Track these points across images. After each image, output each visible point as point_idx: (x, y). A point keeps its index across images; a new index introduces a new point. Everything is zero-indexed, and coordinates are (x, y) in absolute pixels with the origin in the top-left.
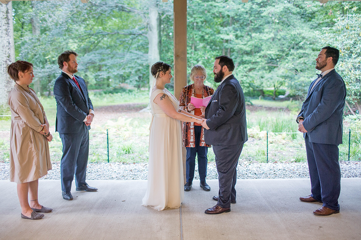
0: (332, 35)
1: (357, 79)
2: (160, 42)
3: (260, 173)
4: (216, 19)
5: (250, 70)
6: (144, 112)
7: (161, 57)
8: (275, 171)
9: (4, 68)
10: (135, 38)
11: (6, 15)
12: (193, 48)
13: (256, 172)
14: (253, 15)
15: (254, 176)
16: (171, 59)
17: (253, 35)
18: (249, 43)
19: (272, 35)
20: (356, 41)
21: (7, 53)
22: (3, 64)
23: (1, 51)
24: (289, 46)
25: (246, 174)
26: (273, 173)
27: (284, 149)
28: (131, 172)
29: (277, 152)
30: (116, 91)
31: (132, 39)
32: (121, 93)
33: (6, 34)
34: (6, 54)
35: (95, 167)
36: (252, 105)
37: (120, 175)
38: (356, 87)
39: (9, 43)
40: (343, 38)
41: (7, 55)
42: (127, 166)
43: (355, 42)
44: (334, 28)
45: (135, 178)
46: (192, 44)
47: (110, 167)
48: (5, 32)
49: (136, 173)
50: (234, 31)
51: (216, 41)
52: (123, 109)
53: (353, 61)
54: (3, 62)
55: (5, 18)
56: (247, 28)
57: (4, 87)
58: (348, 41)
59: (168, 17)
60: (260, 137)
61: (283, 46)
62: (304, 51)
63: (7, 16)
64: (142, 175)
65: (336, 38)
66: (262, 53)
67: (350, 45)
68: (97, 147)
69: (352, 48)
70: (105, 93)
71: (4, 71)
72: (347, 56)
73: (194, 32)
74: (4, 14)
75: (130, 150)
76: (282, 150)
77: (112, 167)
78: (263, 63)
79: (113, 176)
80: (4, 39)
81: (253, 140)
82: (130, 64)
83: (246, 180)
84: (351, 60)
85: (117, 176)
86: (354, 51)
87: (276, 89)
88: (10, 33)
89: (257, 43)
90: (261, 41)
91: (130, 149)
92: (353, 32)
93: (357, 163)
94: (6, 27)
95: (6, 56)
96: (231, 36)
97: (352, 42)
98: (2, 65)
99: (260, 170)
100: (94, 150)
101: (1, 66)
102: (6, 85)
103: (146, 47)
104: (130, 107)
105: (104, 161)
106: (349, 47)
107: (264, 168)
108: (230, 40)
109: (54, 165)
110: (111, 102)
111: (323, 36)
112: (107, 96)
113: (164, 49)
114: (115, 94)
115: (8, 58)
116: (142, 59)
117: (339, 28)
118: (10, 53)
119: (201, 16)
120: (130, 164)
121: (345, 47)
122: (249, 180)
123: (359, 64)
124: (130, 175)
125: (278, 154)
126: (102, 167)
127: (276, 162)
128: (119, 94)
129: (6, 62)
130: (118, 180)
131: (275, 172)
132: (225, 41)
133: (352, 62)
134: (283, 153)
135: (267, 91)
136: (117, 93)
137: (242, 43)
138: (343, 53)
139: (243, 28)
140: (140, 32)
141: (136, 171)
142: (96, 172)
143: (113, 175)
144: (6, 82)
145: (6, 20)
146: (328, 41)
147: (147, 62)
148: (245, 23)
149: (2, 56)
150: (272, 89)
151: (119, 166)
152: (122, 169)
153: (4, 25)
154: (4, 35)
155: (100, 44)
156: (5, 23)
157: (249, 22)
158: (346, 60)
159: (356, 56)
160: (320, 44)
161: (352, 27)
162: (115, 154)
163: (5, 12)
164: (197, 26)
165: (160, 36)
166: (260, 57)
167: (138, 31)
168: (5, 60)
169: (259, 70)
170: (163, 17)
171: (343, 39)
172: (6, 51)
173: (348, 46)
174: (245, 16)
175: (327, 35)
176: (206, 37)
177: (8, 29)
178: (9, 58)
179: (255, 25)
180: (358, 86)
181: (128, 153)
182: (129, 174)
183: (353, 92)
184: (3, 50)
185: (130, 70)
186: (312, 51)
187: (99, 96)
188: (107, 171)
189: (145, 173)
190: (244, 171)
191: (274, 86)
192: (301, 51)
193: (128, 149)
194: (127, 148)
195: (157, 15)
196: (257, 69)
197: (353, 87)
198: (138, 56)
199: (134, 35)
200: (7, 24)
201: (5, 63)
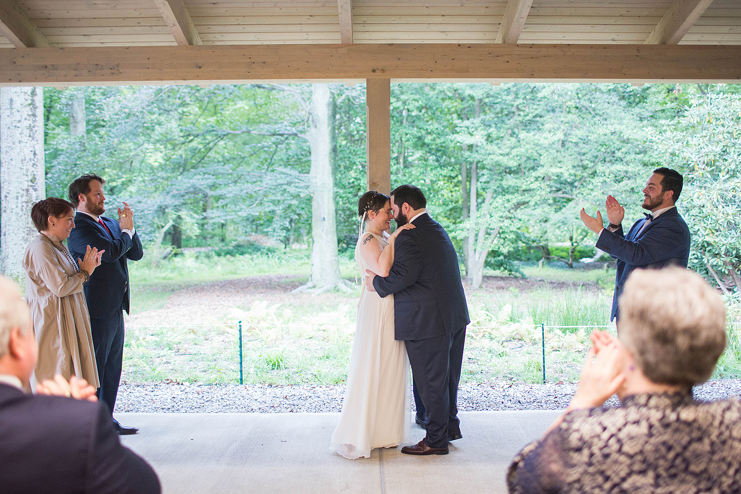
0: (679, 135)
1: (729, 223)
2: (334, 150)
3: (528, 401)
4: (447, 103)
5: (518, 205)
6: (301, 292)
7: (336, 179)
8: (556, 397)
9: (22, 203)
10: (282, 143)
11: (31, 98)
12: (401, 161)
13: (520, 400)
14: (521, 96)
15: (517, 406)
16: (356, 183)
17: (523, 135)
18: (515, 152)
19: (560, 136)
20: (727, 146)
21: (29, 173)
22: (22, 196)
23: (19, 170)
24: (596, 157)
25: (503, 403)
26: (552, 401)
27: (579, 359)
28: (285, 400)
29: (565, 365)
30: (240, 249)
31: (277, 144)
32: (250, 254)
33: (30, 136)
34: (27, 175)
35: (216, 392)
36: (523, 277)
37: (266, 405)
38: (729, 238)
39: (35, 154)
40: (701, 140)
41: (30, 178)
42: (278, 391)
43: (724, 150)
44: (684, 122)
45: (294, 410)
46: (400, 153)
47: (245, 391)
48: (27, 132)
49: (295, 402)
50: (483, 127)
51: (447, 148)
52: (256, 287)
53: (721, 188)
54: (22, 192)
55: (30, 105)
56: (511, 122)
57: (22, 242)
58: (710, 146)
59: (349, 100)
60: (535, 340)
61: (583, 157)
62: (625, 168)
63: (33, 101)
64: (308, 404)
65: (687, 142)
66: (540, 172)
67: (714, 155)
68: (214, 358)
69: (718, 161)
70: (219, 255)
71: (22, 210)
72: (709, 176)
73: (403, 130)
74: (27, 97)
75: (281, 363)
76: (574, 362)
77: (249, 392)
78: (543, 191)
79: (254, 407)
80: (25, 146)
81: (521, 346)
82: (274, 194)
83: (501, 412)
84: (718, 185)
85: (261, 406)
86: (723, 168)
87: (575, 244)
88: (37, 133)
89: (530, 151)
90: (537, 148)
91: (281, 361)
92: (721, 129)
93: (714, 384)
94: (31, 122)
95: (27, 179)
96: (478, 138)
97: (718, 149)
98: (20, 198)
99: (530, 396)
100: (209, 363)
101: (17, 199)
102: (26, 237)
103: (304, 159)
104: (270, 284)
105: (232, 382)
106: (713, 159)
107: (537, 392)
108: (477, 146)
109: (139, 388)
110: (232, 273)
111: (661, 138)
112: (223, 260)
113: (343, 164)
114: (239, 257)
115: (30, 184)
116: (297, 185)
117: (692, 120)
118: (35, 173)
119: (417, 97)
120: (282, 386)
121: (706, 159)
122: (508, 412)
123: (734, 193)
124: (285, 406)
125: (568, 369)
126: (231, 392)
127: (561, 383)
128: (247, 256)
129: (27, 190)
130: (263, 413)
131: (556, 399)
132: (466, 147)
133: (719, 189)
134: (577, 368)
135: (557, 249)
136: (242, 254)
137: (501, 152)
138: (701, 172)
139: (503, 122)
140: (294, 130)
141: (295, 398)
142: (220, 400)
143: (253, 405)
144: (26, 232)
145: (31, 109)
146: (672, 148)
147: (306, 191)
148: (506, 112)
149: (20, 180)
150: (567, 244)
151: (262, 390)
152: (268, 395)
153: (26, 119)
154: (25, 138)
155: (212, 154)
156: (28, 115)
157: (514, 109)
158: (708, 185)
159: (728, 176)
160: (656, 153)
161: (717, 119)
162: (252, 371)
163: (29, 94)
164: (409, 116)
165: (334, 138)
166: (537, 179)
167: (288, 128)
168: (25, 187)
169: (536, 207)
170: (339, 101)
171: (701, 143)
172: (27, 170)
173: (711, 157)
174: (504, 97)
175: (668, 134)
176: (428, 139)
177: (33, 127)
178: (33, 183)
179: (525, 116)
180: (733, 238)
181: (276, 369)
182: (283, 403)
183: (723, 248)
184: (22, 167)
185: (272, 207)
186: (640, 167)
187: (206, 260)
188: (242, 398)
189: (313, 401)
190: (498, 398)
191: (571, 239)
192: (619, 167)
193: (277, 360)
194: (275, 360)
195: (328, 95)
196: (532, 203)
197: (723, 239)
198: (288, 179)
199: (282, 135)
200: (32, 117)
201: (25, 192)
